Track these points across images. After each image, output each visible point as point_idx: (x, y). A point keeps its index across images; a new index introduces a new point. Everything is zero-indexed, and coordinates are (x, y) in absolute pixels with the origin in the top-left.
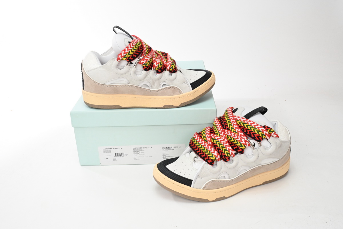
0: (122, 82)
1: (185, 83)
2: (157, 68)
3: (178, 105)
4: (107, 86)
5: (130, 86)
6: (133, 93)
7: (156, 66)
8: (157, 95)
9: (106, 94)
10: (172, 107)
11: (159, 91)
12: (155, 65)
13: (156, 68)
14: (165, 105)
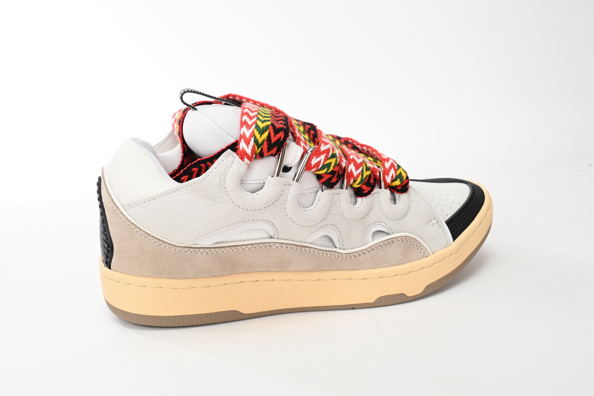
0: (255, 233)
1: (434, 221)
2: (359, 180)
3: (419, 290)
4: (202, 250)
5: (277, 245)
6: (282, 266)
7: (355, 174)
8: (358, 267)
9: (193, 278)
10: (400, 299)
11: (363, 252)
12: (351, 172)
13: (355, 181)
14: (380, 296)
